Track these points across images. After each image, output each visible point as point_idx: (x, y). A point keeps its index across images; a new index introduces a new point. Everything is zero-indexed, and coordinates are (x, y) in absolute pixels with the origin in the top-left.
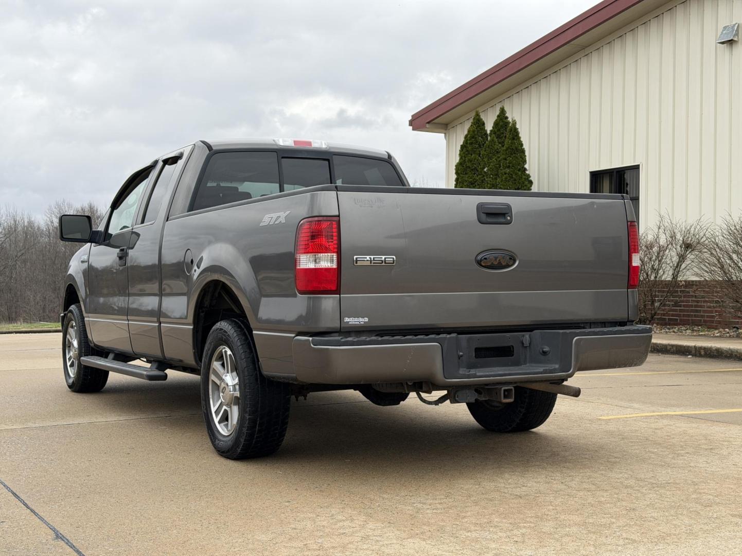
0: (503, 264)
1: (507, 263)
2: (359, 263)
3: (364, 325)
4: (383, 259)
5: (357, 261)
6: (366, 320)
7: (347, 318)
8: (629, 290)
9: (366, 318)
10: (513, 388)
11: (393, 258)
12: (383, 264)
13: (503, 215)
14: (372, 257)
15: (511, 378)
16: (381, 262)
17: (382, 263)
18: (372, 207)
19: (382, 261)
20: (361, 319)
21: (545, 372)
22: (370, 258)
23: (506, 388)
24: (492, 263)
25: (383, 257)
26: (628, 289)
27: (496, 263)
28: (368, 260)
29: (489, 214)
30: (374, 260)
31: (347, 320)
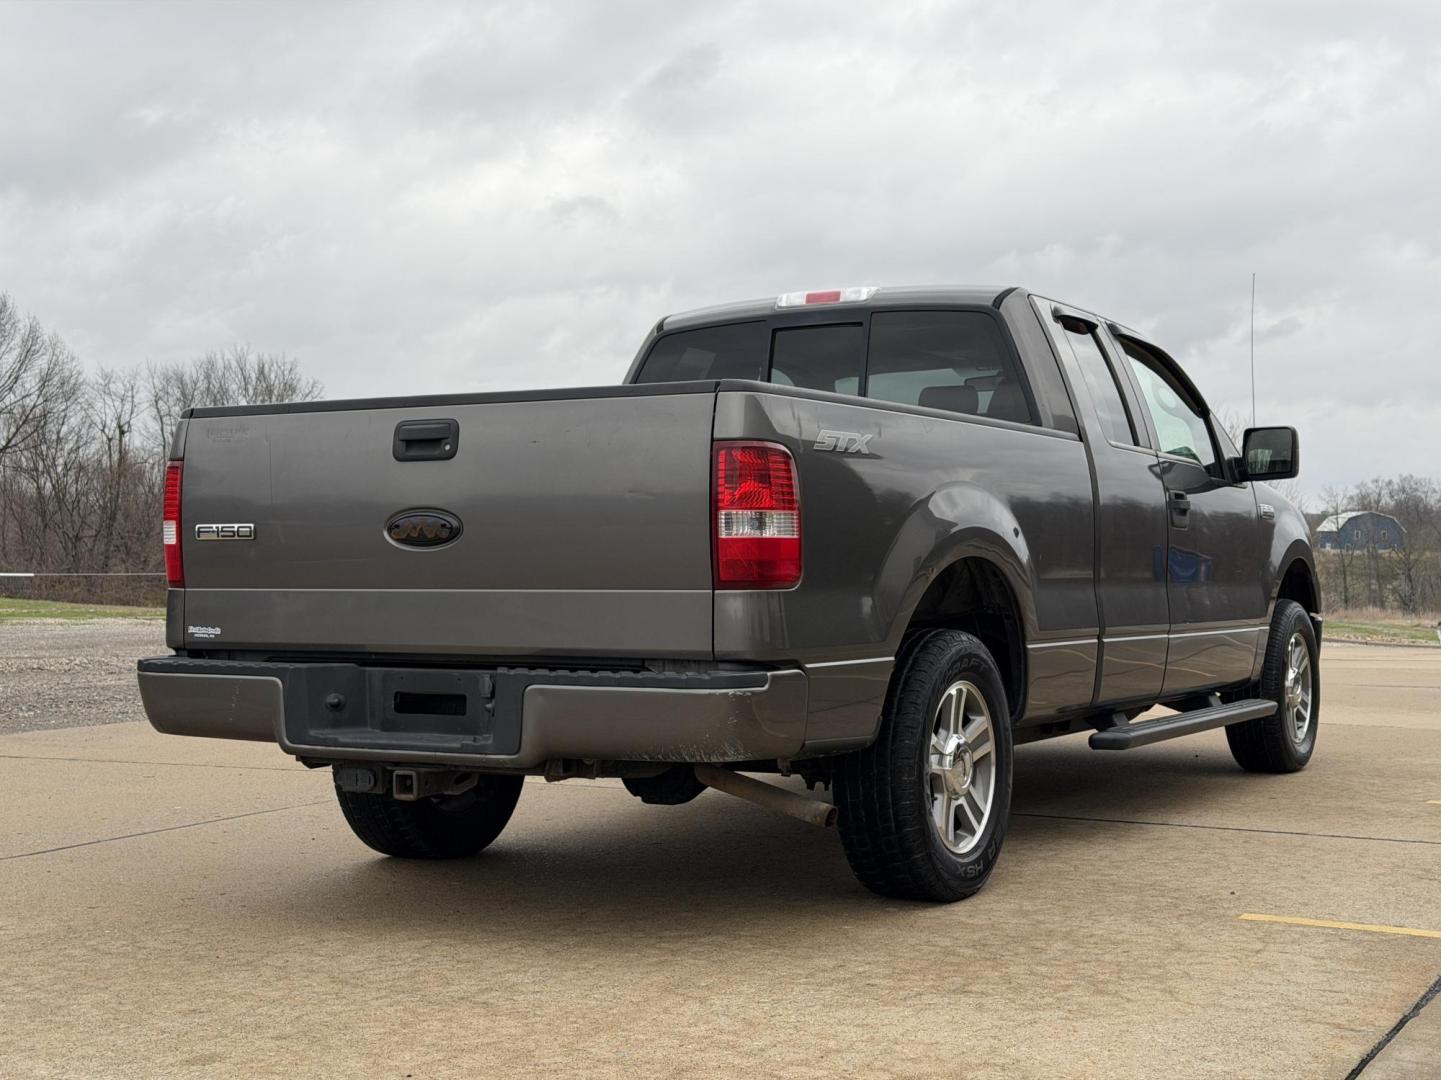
0: (430, 536)
1: (436, 535)
2: (203, 537)
3: (216, 640)
4: (236, 529)
5: (199, 532)
6: (218, 631)
7: (191, 627)
8: (717, 592)
9: (218, 629)
10: (413, 774)
11: (250, 527)
12: (236, 538)
13: (436, 442)
14: (220, 526)
15: (423, 756)
16: (231, 534)
17: (233, 536)
18: (229, 441)
19: (233, 532)
20: (211, 630)
21: (464, 749)
22: (217, 528)
23: (401, 772)
24: (408, 535)
25: (236, 526)
26: (714, 590)
27: (416, 535)
28: (213, 532)
29: (409, 443)
30: (222, 531)
31: (192, 629)
